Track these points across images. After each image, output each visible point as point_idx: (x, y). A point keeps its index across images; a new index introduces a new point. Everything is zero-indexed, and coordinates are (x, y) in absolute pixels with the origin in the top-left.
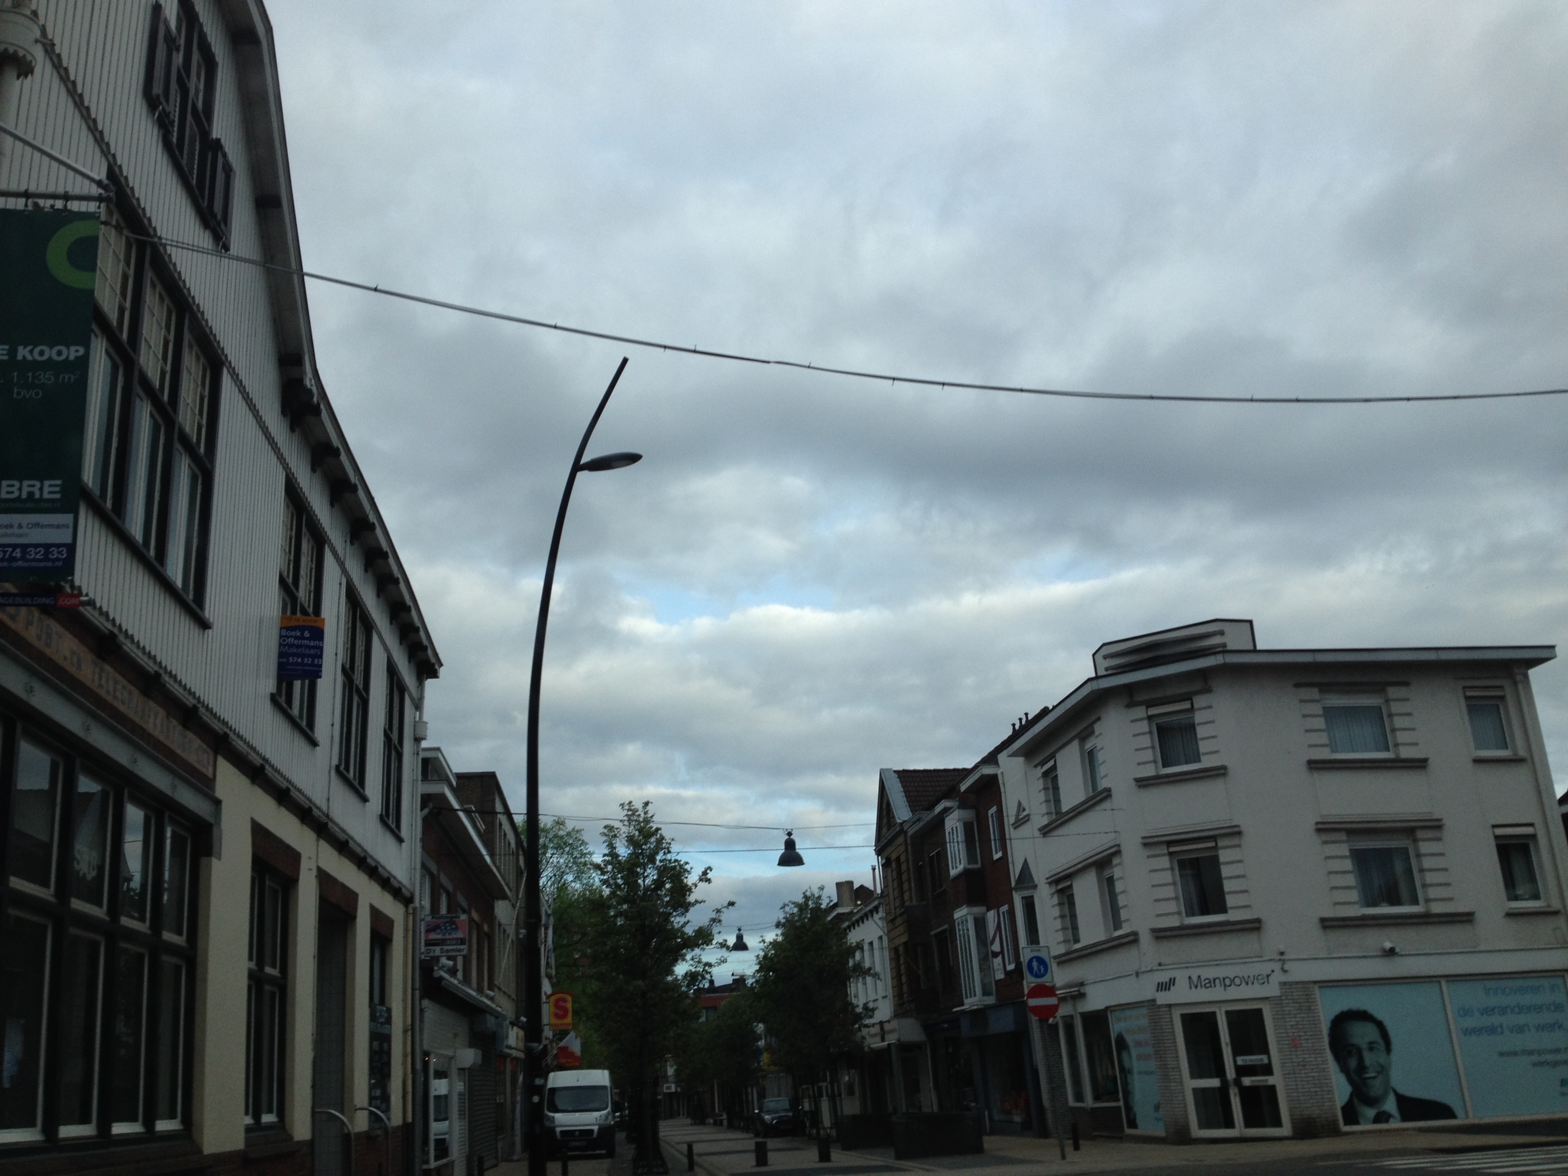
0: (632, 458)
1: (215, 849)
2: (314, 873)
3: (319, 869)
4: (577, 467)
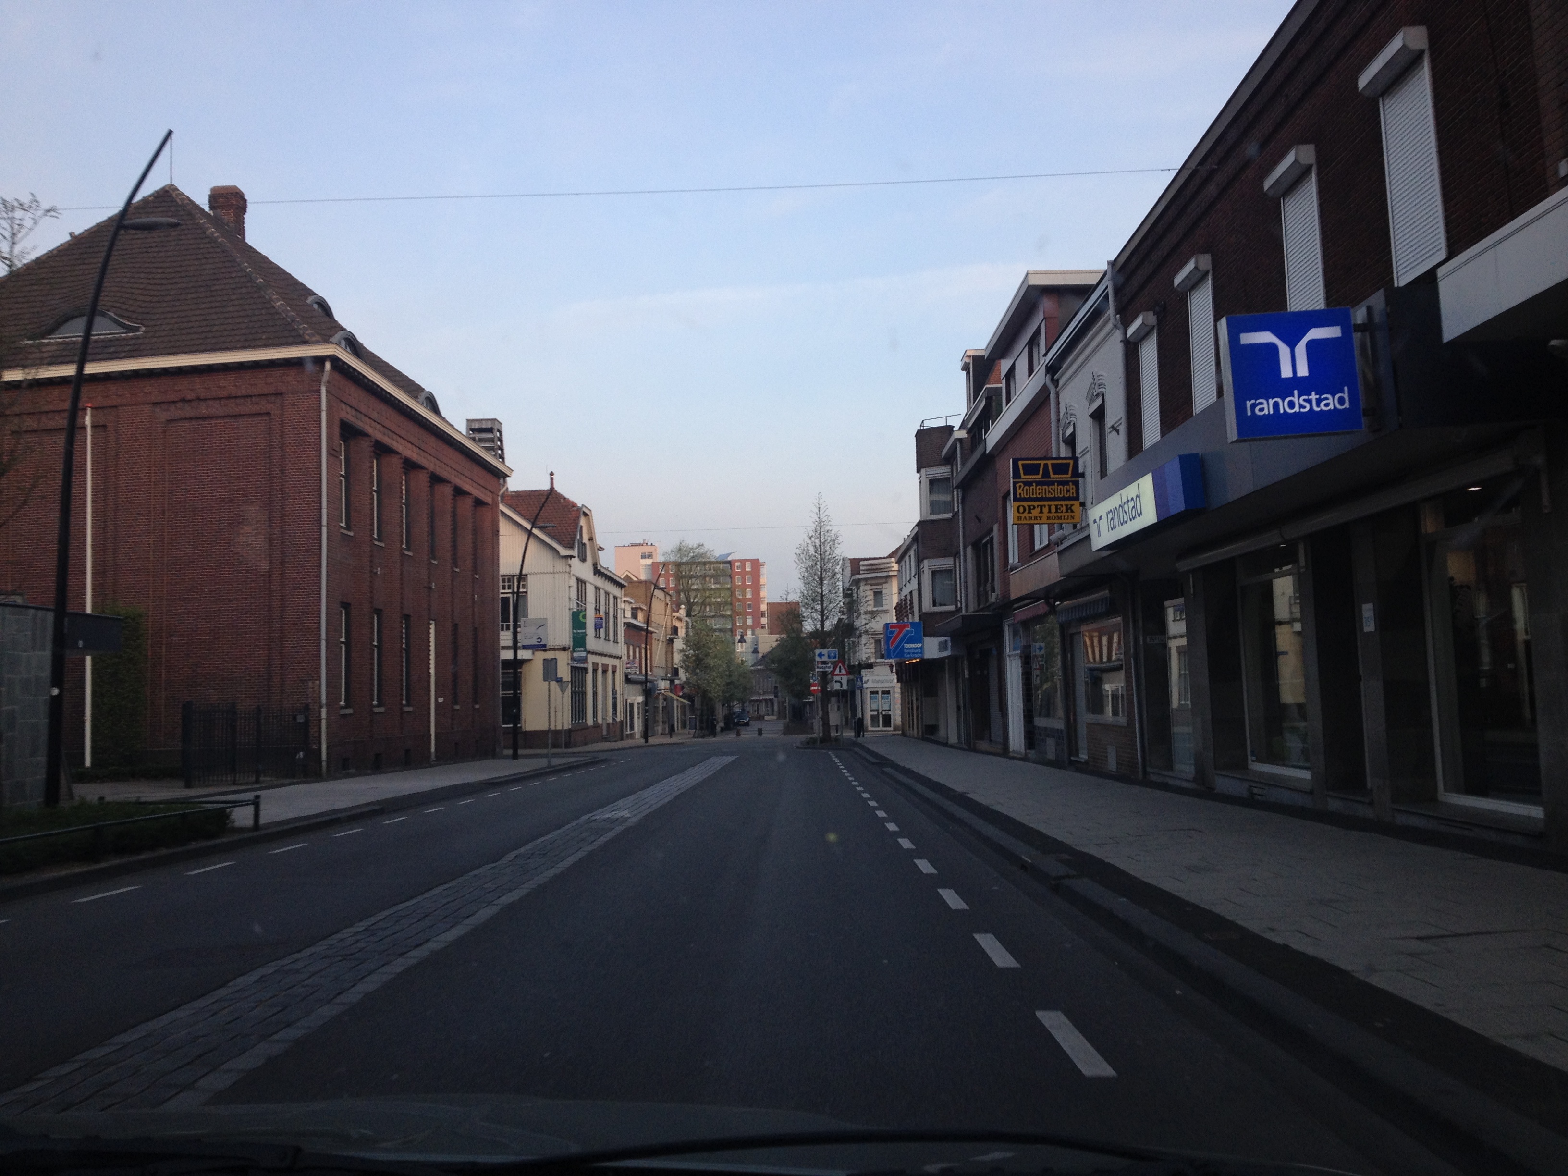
1: (588, 672)
2: (601, 665)
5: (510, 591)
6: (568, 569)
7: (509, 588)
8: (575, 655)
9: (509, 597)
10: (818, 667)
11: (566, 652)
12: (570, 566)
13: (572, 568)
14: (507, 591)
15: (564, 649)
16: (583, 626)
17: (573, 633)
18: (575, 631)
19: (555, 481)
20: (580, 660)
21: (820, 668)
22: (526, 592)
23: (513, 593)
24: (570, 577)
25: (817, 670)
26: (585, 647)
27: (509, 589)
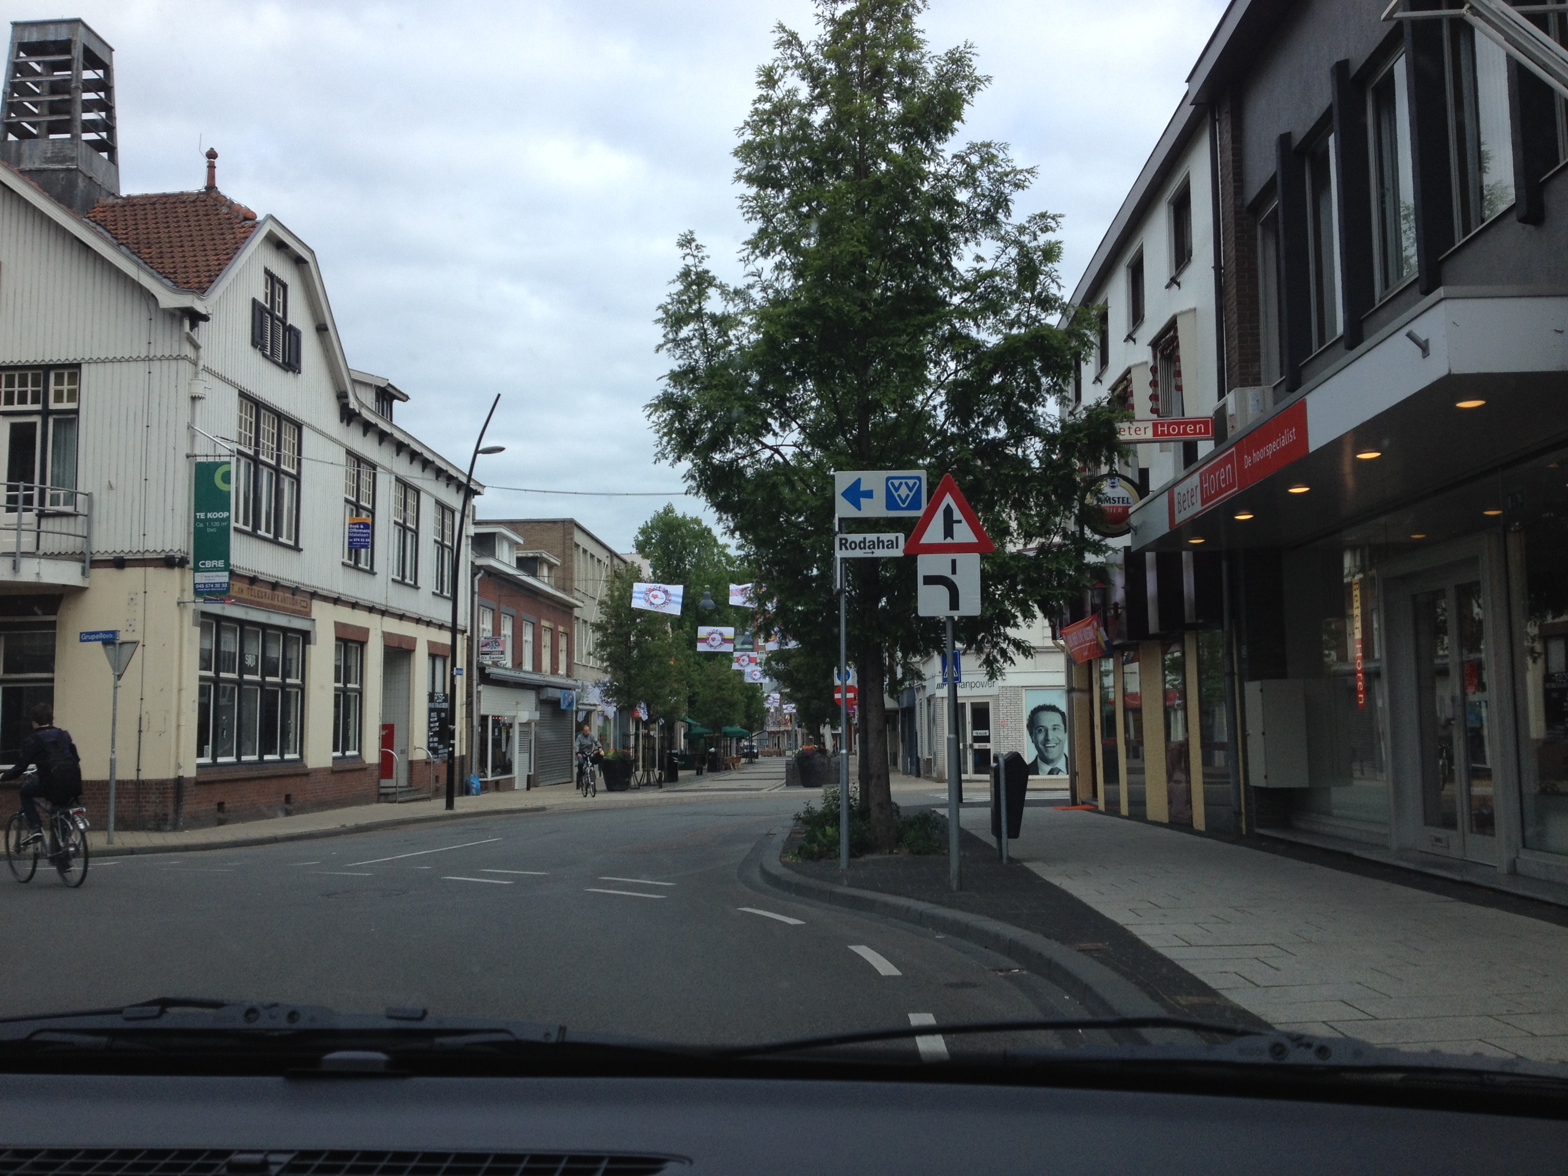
0: (502, 449)
1: (313, 641)
2: (380, 634)
3: (384, 633)
4: (477, 452)
5: (38, 407)
6: (188, 351)
7: (35, 401)
8: (201, 578)
9: (34, 424)
10: (843, 544)
11: (177, 571)
12: (196, 347)
13: (202, 351)
14: (29, 407)
15: (169, 562)
16: (221, 501)
17: (196, 520)
18: (202, 515)
19: (218, 172)
20: (210, 593)
21: (854, 546)
22: (76, 412)
23: (46, 413)
24: (196, 374)
25: (839, 554)
26: (226, 557)
27: (32, 403)
